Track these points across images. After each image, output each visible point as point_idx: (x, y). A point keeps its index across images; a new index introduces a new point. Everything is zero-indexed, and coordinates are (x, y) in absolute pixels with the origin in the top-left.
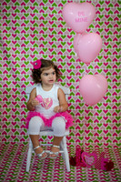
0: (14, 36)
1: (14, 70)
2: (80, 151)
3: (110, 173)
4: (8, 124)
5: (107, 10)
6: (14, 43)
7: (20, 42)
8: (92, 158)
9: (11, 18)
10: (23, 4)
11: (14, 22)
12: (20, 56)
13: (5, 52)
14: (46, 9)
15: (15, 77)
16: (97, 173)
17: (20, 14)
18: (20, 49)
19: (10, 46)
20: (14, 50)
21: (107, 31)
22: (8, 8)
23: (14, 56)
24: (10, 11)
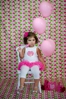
0: (9, 20)
1: (10, 38)
2: (47, 82)
3: (63, 93)
4: (7, 68)
5: (60, 4)
6: (9, 23)
7: (12, 23)
8: (54, 85)
9: (7, 10)
10: (14, 2)
11: (9, 12)
12: (12, 30)
13: (4, 28)
14: (26, 4)
15: (10, 42)
16: (56, 93)
17: (12, 8)
18: (12, 27)
19: (7, 25)
20: (9, 27)
21: (60, 15)
22: (5, 4)
23: (9, 31)
24: (7, 6)
